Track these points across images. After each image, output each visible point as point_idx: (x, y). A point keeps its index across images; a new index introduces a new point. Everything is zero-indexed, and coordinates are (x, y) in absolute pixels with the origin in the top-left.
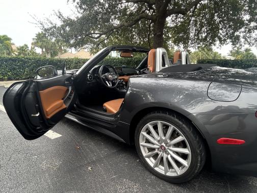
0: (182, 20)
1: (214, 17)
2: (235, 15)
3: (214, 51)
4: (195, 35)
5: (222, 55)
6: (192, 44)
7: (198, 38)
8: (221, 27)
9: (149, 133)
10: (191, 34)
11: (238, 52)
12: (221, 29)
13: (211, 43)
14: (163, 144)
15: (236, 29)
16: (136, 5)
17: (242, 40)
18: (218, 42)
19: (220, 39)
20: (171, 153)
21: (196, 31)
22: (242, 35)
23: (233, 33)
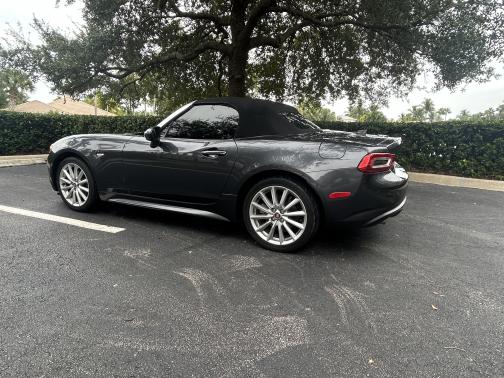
0: (272, 54)
1: (320, 55)
2: (351, 55)
3: (324, 108)
4: (293, 81)
5: (336, 115)
6: (289, 95)
7: (299, 85)
8: (331, 71)
9: (261, 202)
10: (287, 79)
11: (360, 111)
12: (333, 74)
13: (318, 96)
14: (278, 211)
15: (353, 75)
16: (194, 22)
17: (362, 93)
18: (328, 95)
19: (331, 89)
20: (286, 219)
21: (294, 72)
22: (361, 85)
23: (350, 81)
